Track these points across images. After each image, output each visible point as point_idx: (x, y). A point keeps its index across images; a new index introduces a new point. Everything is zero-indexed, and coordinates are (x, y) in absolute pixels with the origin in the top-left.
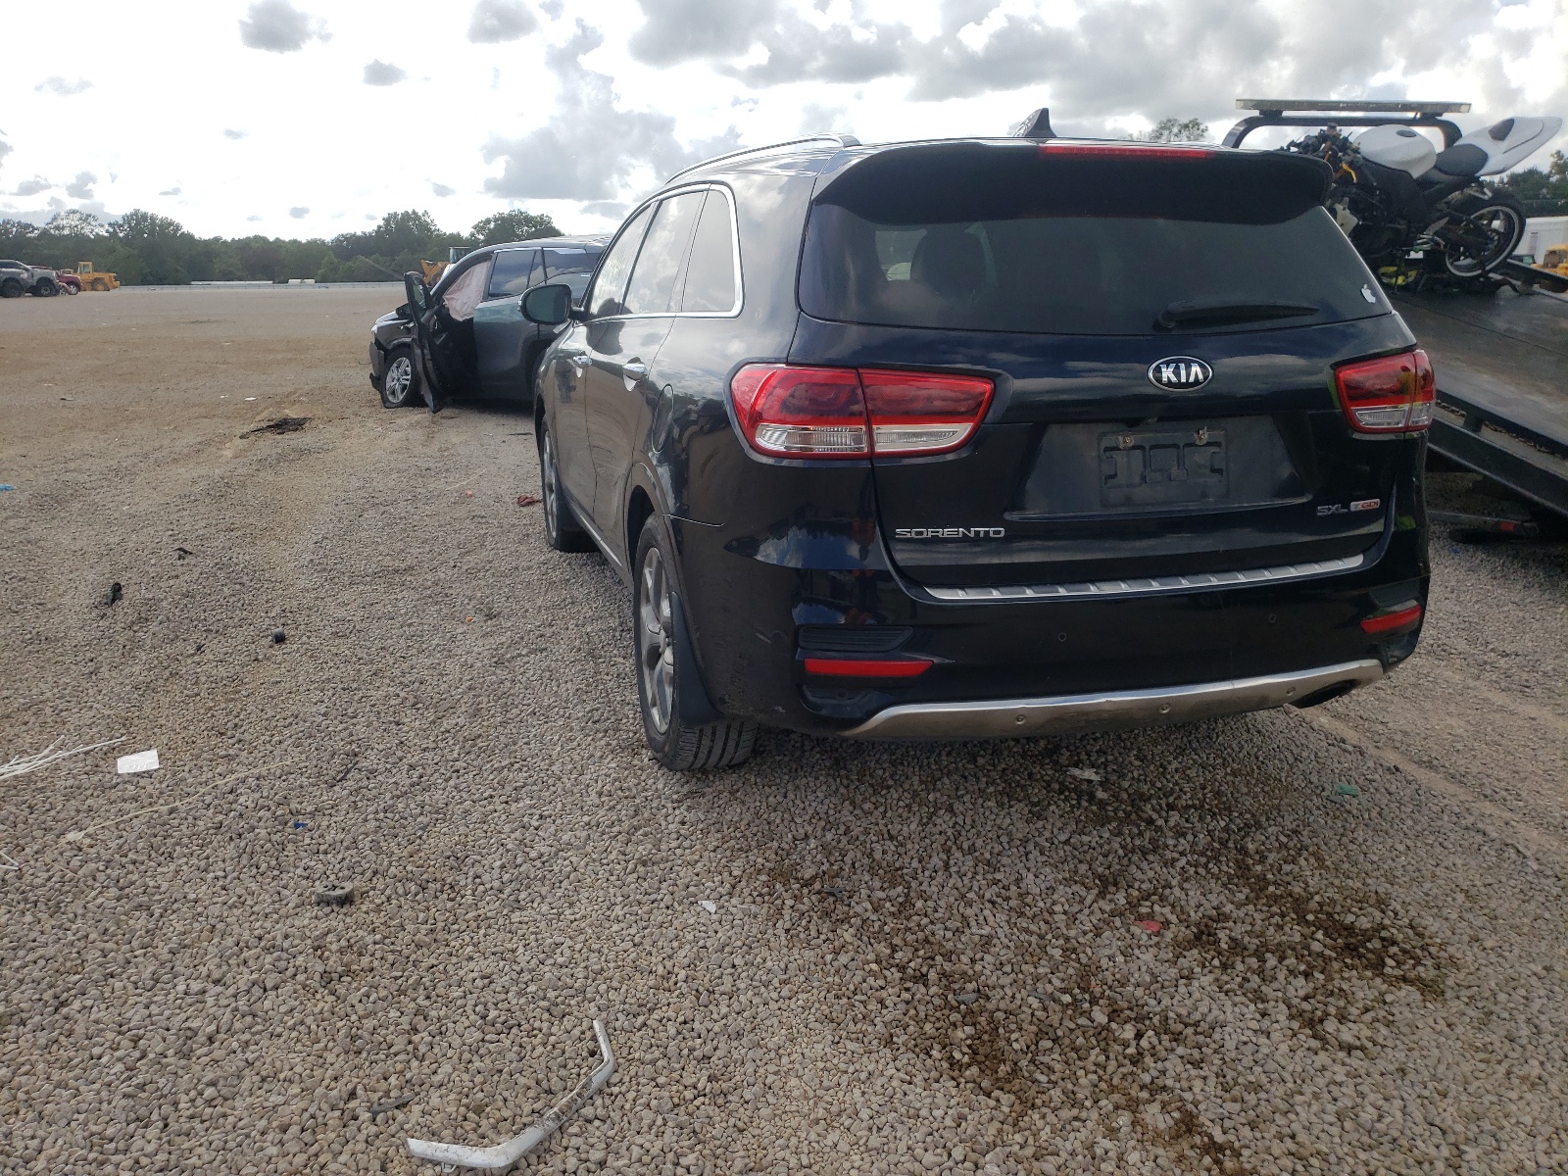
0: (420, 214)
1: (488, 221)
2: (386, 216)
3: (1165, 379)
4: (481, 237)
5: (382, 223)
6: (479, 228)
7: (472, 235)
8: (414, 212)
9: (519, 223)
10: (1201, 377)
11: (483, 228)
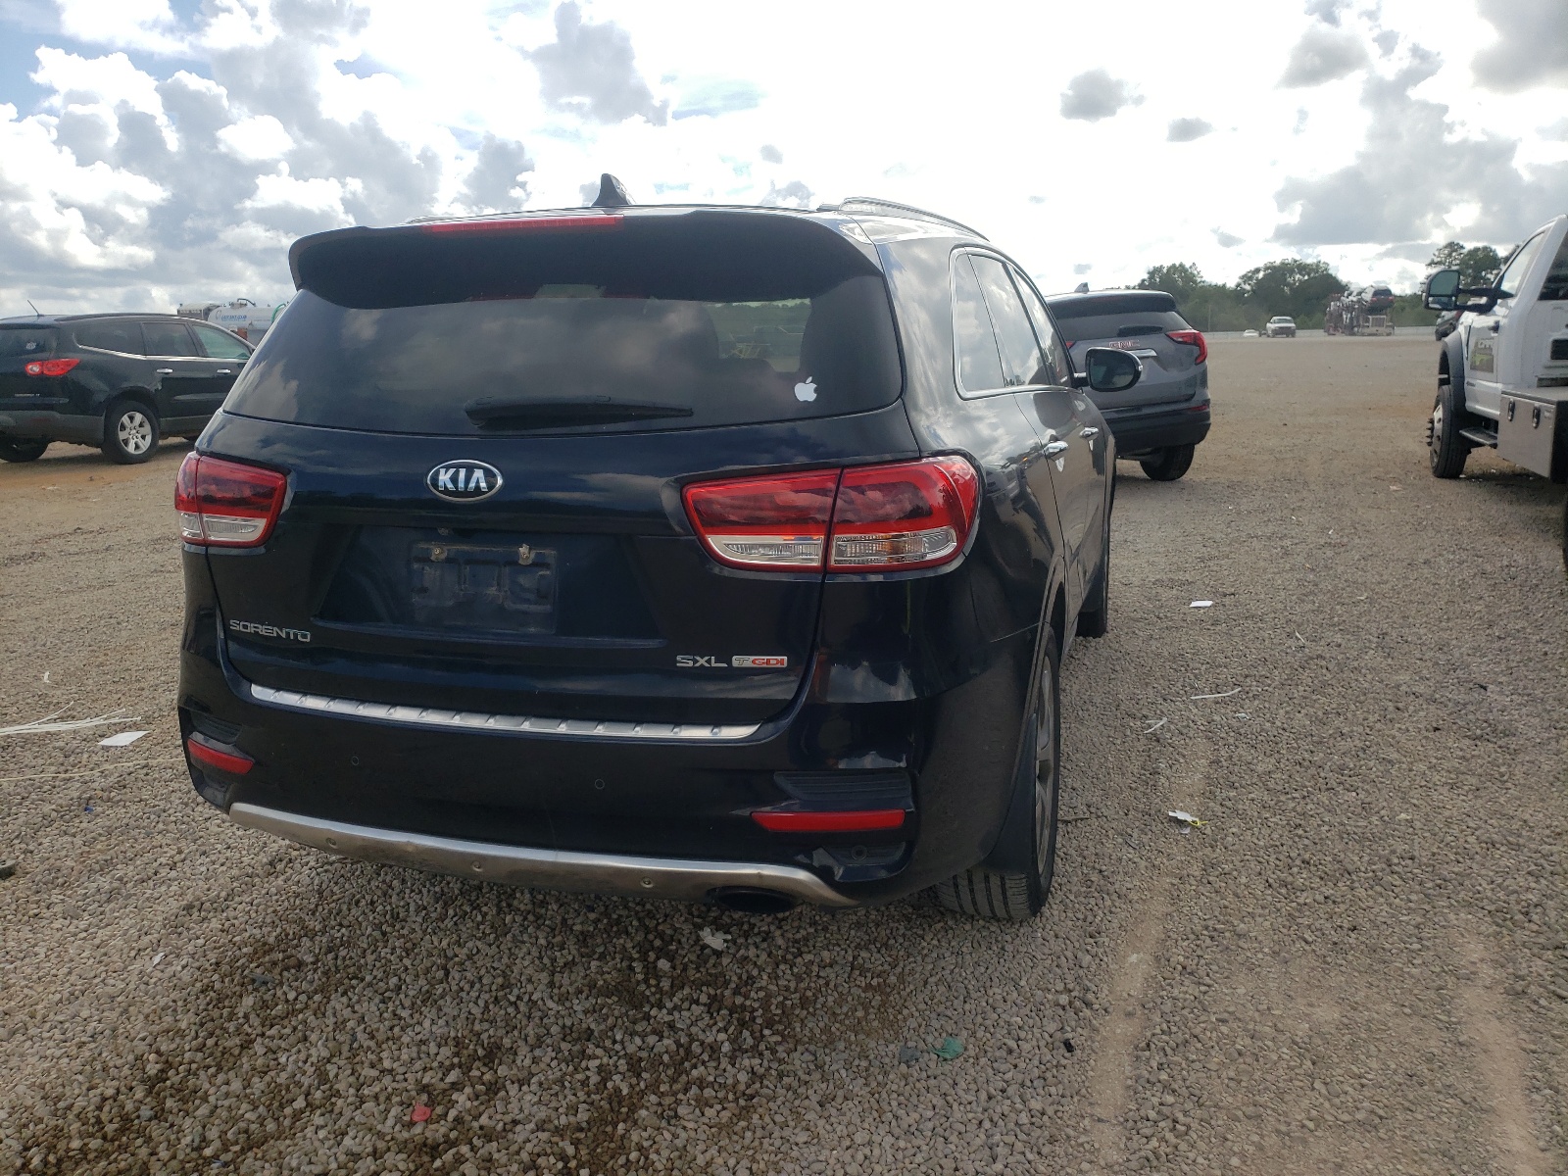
0: (1187, 266)
1: (1257, 270)
2: (1151, 269)
3: (441, 483)
4: (1248, 287)
5: (1146, 276)
6: (1246, 278)
7: (1238, 285)
8: (1181, 265)
9: (1292, 272)
10: (483, 485)
11: (1250, 278)
